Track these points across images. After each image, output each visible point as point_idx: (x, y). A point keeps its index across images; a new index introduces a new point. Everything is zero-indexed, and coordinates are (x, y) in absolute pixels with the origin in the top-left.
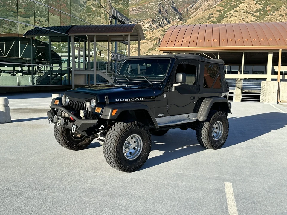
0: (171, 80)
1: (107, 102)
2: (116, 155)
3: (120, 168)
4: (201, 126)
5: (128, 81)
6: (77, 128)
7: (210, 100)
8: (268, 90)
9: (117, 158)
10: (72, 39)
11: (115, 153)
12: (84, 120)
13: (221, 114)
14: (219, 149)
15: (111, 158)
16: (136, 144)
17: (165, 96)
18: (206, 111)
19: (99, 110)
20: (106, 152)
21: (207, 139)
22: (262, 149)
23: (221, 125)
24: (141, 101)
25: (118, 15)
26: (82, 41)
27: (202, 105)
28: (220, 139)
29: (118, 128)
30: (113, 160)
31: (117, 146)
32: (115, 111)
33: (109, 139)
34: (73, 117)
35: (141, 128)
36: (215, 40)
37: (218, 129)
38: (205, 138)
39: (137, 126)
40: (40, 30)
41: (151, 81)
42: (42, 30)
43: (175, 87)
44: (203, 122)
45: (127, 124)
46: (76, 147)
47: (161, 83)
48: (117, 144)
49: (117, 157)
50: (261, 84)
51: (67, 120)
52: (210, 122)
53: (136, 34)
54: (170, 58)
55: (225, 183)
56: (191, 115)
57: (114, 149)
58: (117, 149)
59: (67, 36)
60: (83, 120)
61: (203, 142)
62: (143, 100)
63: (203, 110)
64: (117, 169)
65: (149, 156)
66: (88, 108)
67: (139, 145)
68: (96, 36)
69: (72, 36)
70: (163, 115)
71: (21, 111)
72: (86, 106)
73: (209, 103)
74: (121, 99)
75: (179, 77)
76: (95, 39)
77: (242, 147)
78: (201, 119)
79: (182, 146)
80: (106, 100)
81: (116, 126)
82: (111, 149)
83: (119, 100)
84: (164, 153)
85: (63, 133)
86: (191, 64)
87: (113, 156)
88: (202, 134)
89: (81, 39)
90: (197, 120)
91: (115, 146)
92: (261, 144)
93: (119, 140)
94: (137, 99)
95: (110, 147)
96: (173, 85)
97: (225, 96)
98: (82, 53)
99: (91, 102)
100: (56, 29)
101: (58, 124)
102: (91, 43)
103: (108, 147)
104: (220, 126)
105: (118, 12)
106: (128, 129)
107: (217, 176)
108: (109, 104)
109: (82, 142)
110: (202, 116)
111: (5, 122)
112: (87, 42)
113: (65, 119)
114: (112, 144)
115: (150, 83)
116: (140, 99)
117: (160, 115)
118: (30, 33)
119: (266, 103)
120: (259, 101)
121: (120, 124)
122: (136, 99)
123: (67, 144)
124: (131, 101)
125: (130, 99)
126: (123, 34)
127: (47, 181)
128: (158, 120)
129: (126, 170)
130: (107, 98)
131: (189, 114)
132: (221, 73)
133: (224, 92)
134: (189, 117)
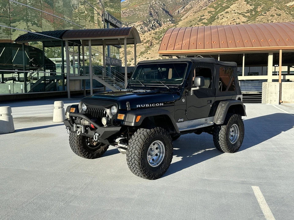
0: (189, 83)
1: (129, 108)
2: (141, 162)
3: (144, 176)
4: (218, 130)
5: (143, 86)
6: (100, 136)
7: (226, 103)
8: (270, 91)
9: (142, 166)
10: (67, 44)
11: (140, 161)
12: (107, 127)
13: (237, 116)
14: (236, 152)
15: (136, 166)
16: (159, 150)
17: (183, 100)
18: (223, 114)
19: (121, 117)
20: (130, 160)
21: (225, 142)
22: (278, 150)
23: (237, 127)
24: (162, 106)
25: (110, 19)
26: (76, 45)
27: (218, 108)
28: (236, 143)
29: (141, 134)
30: (138, 167)
31: (141, 153)
32: (139, 117)
33: (133, 146)
34: (93, 125)
35: (163, 133)
36: (215, 42)
37: (234, 132)
38: (222, 142)
39: (159, 132)
40: (32, 36)
41: (168, 86)
42: (34, 35)
43: (193, 90)
44: (220, 125)
45: (150, 130)
46: (92, 155)
47: (179, 88)
48: (142, 151)
49: (141, 164)
50: (262, 85)
51: (87, 128)
52: (227, 125)
53: (132, 37)
54: (186, 61)
55: (252, 187)
56: (208, 118)
57: (138, 156)
58: (142, 157)
59: (60, 40)
60: (105, 127)
61: (221, 146)
62: (163, 105)
63: (220, 113)
64: (141, 176)
65: (171, 162)
66: (108, 115)
67: (162, 151)
68: (91, 40)
69: (66, 40)
70: (182, 120)
71: (21, 120)
72: (106, 112)
73: (226, 106)
74: (142, 105)
75: (197, 81)
76: (90, 43)
77: (257, 150)
78: (218, 123)
79: (199, 151)
80: (127, 106)
81: (138, 133)
82: (135, 156)
83: (140, 105)
84: (182, 159)
85: (79, 141)
86: (207, 68)
87: (137, 163)
88: (220, 138)
89: (75, 43)
90: (215, 124)
91: (139, 153)
92: (276, 145)
93: (143, 147)
94: (158, 105)
95: (134, 154)
96: (190, 90)
97: (239, 99)
98: (76, 58)
99: (112, 109)
100: (49, 34)
101: (78, 133)
102: (85, 48)
103: (132, 155)
104: (236, 129)
105: (111, 15)
106: (151, 135)
107: (242, 180)
108: (131, 110)
109: (98, 150)
110: (219, 120)
111: (9, 132)
112: (81, 47)
113: (86, 127)
114: (136, 151)
115: (167, 87)
116: (161, 104)
117: (180, 120)
118: (21, 38)
119: (268, 104)
120: (261, 102)
121: (143, 130)
122: (156, 105)
123: (83, 153)
124: (152, 107)
125: (150, 105)
126: (119, 37)
127: (71, 192)
128: (179, 125)
129: (151, 177)
130: (128, 104)
131: (206, 118)
132: (235, 75)
133: (238, 95)
134: (206, 121)
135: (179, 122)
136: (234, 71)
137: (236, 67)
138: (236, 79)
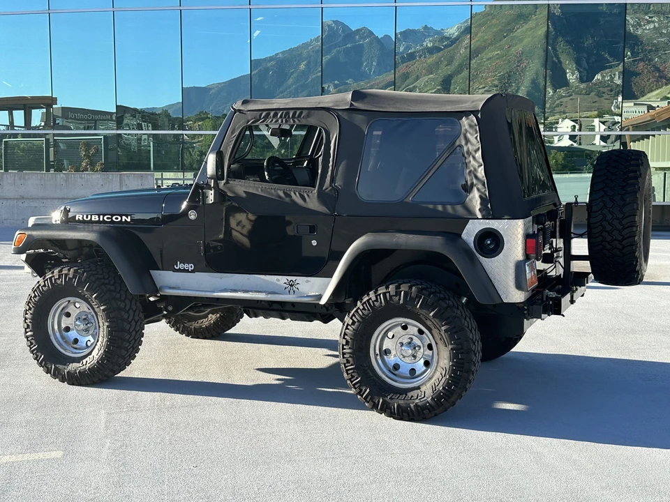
17: (192, 215)
24: (127, 223)
32: (22, 237)
56: (300, 280)
62: (129, 220)
70: (190, 267)
74: (85, 216)
94: (117, 218)
116: (124, 218)
117: (180, 266)
122: (113, 219)
131: (293, 278)
132: (466, 144)
133: (478, 219)
134: (292, 285)
135: (180, 271)
136: (463, 130)
137: (475, 113)
138: (474, 158)
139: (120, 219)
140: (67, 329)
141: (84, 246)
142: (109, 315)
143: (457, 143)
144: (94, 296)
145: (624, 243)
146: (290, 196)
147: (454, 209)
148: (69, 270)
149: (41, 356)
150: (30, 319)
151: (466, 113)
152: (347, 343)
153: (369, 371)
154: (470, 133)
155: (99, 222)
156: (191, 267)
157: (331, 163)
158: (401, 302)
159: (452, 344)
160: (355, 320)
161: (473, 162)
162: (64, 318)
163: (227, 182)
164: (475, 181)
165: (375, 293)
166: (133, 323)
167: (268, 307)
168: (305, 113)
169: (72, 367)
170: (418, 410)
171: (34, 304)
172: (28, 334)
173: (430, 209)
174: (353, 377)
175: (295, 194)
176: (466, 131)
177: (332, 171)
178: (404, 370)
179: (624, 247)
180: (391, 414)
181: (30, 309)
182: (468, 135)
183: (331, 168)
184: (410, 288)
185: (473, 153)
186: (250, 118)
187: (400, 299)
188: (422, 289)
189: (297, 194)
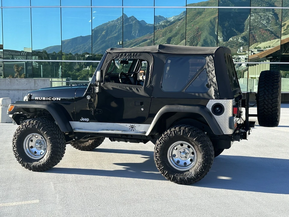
17: (88, 98)
32: (12, 107)
56: (136, 125)
62: (60, 100)
116: (58, 99)
117: (83, 119)
125: (47, 98)
130: (29, 95)
131: (133, 124)
132: (208, 68)
133: (213, 99)
134: (132, 128)
135: (83, 121)
136: (207, 61)
137: (212, 55)
138: (211, 73)
139: (55, 99)
140: (32, 147)
141: (38, 111)
142: (51, 140)
143: (204, 67)
144: (45, 133)
145: (273, 109)
146: (132, 90)
147: (203, 95)
148: (33, 121)
149: (20, 159)
150: (16, 143)
151: (208, 55)
152: (158, 152)
153: (167, 164)
154: (210, 63)
155: (46, 100)
156: (88, 120)
157: (150, 75)
158: (181, 134)
159: (203, 152)
160: (161, 142)
161: (211, 75)
162: (30, 142)
163: (104, 83)
164: (212, 83)
165: (170, 130)
166: (62, 144)
167: (121, 137)
168: (138, 54)
169: (35, 163)
170: (188, 180)
171: (17, 136)
172: (14, 149)
173: (192, 95)
174: (160, 166)
175: (134, 89)
176: (208, 62)
177: (150, 78)
178: (182, 163)
179: (273, 111)
180: (177, 182)
181: (16, 138)
182: (209, 64)
183: (150, 77)
184: (185, 128)
185: (211, 72)
186: (114, 56)
187: (181, 133)
188: (190, 129)
189: (135, 88)
